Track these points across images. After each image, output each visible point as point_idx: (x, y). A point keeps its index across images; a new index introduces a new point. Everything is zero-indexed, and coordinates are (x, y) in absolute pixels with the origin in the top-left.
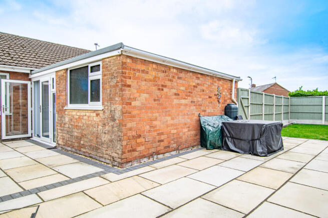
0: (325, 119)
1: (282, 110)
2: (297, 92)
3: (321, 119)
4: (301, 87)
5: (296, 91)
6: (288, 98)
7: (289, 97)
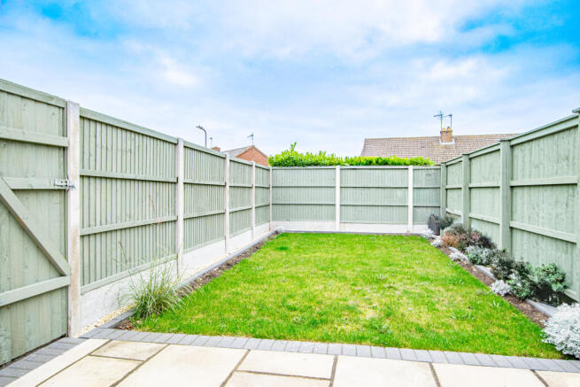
0: (341, 219)
1: (253, 199)
2: (286, 156)
3: (333, 218)
4: (293, 144)
5: (283, 154)
6: (269, 170)
7: (270, 167)
